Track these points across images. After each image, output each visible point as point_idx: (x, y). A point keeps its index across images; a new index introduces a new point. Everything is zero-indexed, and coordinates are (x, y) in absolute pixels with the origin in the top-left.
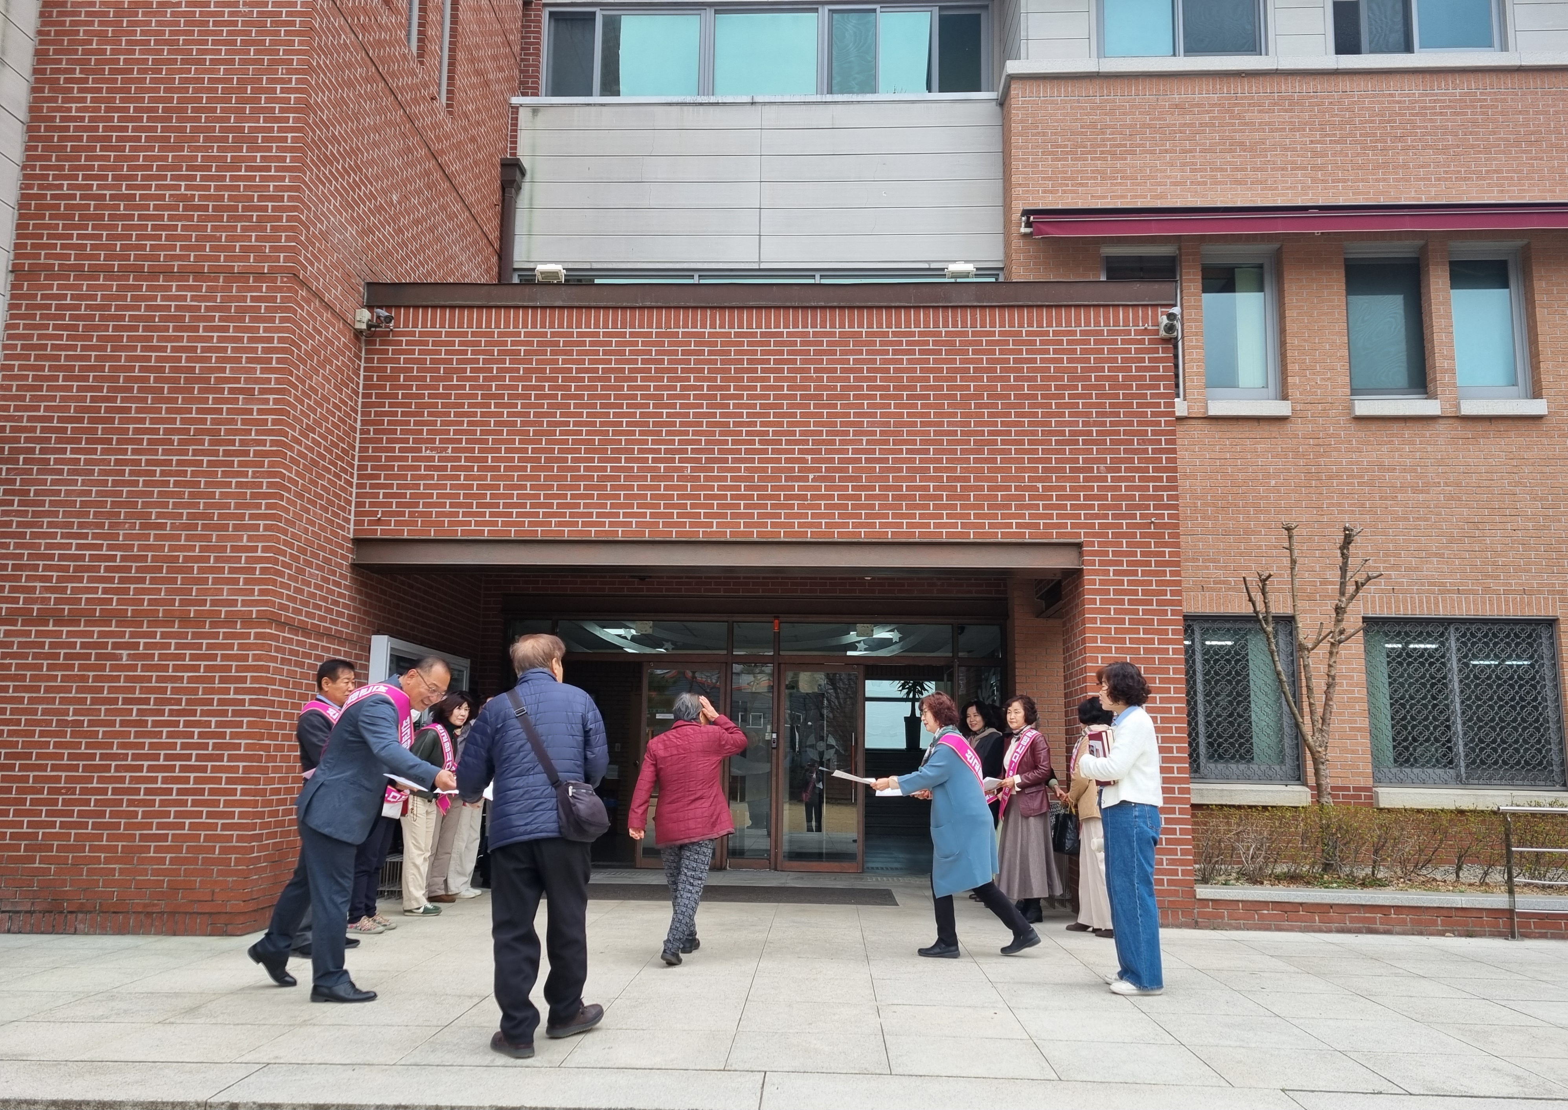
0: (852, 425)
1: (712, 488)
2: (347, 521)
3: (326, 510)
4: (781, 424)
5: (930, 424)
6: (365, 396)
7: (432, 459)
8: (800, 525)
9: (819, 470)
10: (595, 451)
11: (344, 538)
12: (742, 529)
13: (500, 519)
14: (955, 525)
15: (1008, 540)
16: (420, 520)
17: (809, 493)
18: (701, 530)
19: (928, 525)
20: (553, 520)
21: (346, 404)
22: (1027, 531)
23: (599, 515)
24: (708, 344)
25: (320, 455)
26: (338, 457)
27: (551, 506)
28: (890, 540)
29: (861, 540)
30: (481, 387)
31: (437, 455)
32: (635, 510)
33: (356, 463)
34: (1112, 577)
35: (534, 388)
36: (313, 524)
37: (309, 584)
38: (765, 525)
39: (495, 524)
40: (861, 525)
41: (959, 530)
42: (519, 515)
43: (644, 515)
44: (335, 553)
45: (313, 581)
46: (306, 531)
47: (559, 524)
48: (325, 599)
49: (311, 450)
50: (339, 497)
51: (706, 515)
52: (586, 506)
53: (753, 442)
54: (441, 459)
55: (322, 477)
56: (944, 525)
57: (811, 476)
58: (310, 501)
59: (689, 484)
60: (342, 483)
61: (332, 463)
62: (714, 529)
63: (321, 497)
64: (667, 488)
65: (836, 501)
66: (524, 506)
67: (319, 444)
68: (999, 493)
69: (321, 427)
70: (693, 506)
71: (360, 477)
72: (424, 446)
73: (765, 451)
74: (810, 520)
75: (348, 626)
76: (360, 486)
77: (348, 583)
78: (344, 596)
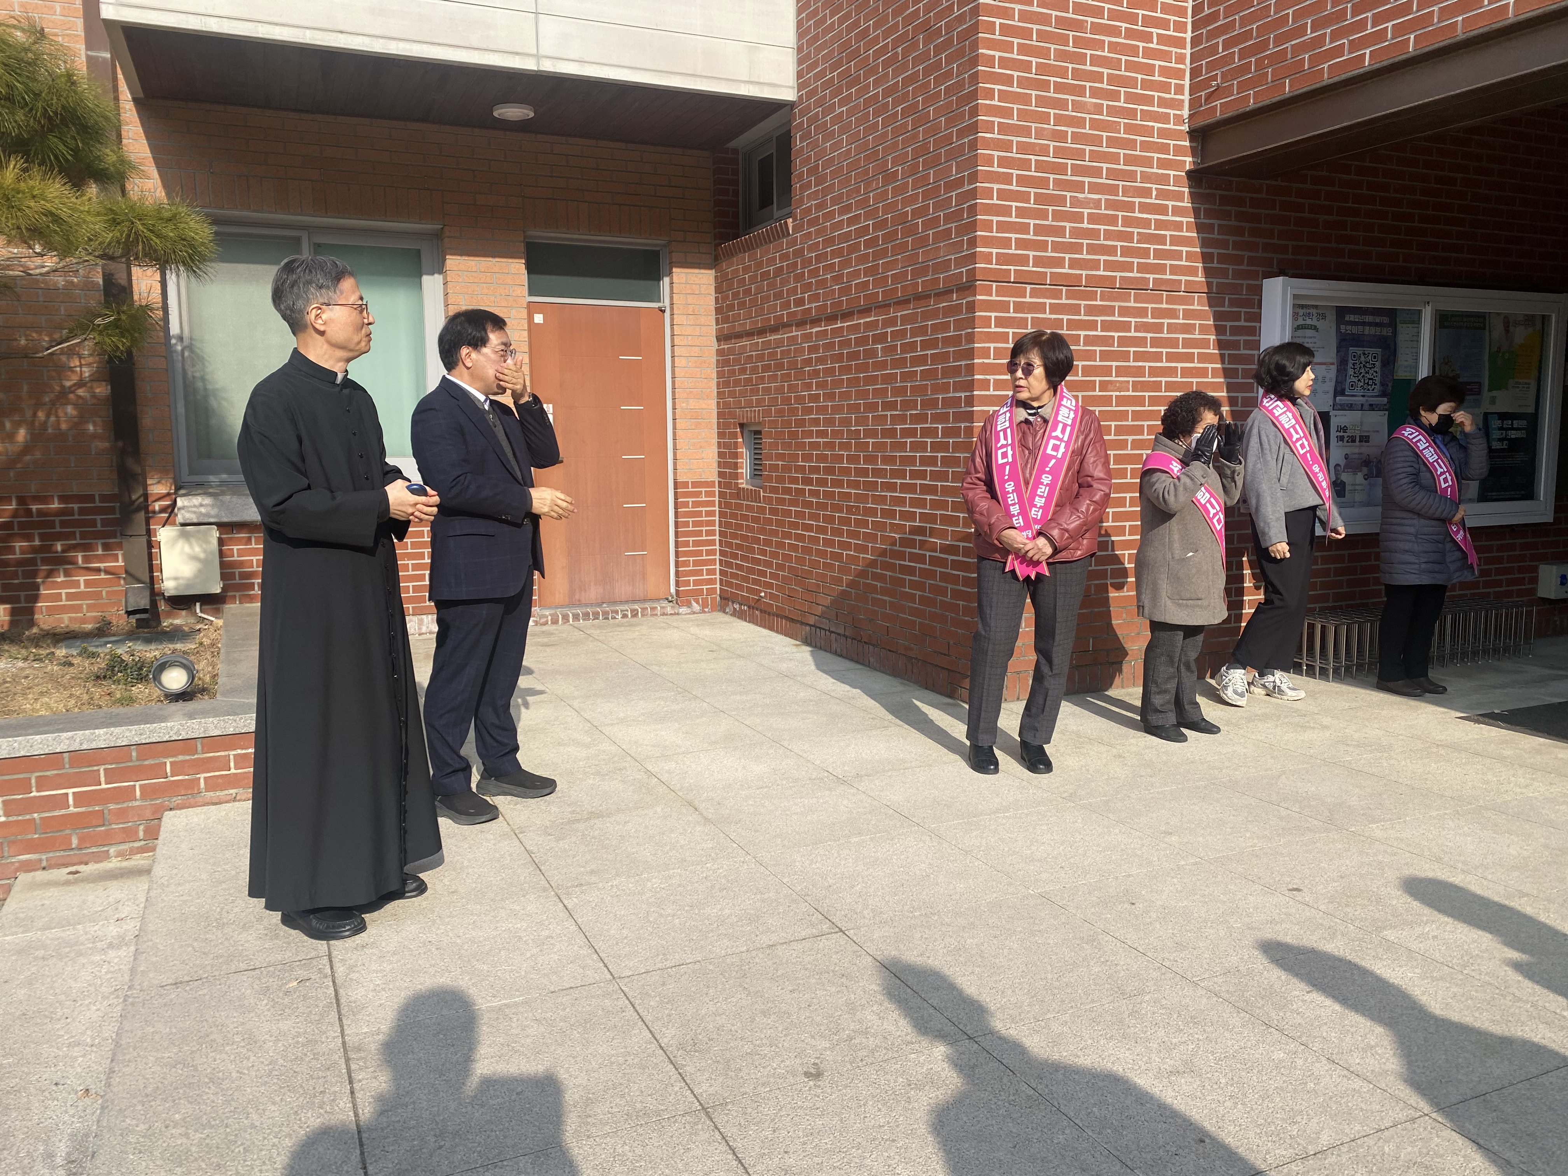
2: (1174, 104)
13: (1391, 25)
16: (1270, 69)
33: (1189, 4)
37: (1077, 218)
39: (1382, 35)
44: (1144, 163)
58: (1063, 87)
61: (1120, 16)
63: (1096, 77)
71: (1195, 26)
75: (1192, 271)
76: (1195, 41)
77: (1187, 204)
78: (1178, 226)
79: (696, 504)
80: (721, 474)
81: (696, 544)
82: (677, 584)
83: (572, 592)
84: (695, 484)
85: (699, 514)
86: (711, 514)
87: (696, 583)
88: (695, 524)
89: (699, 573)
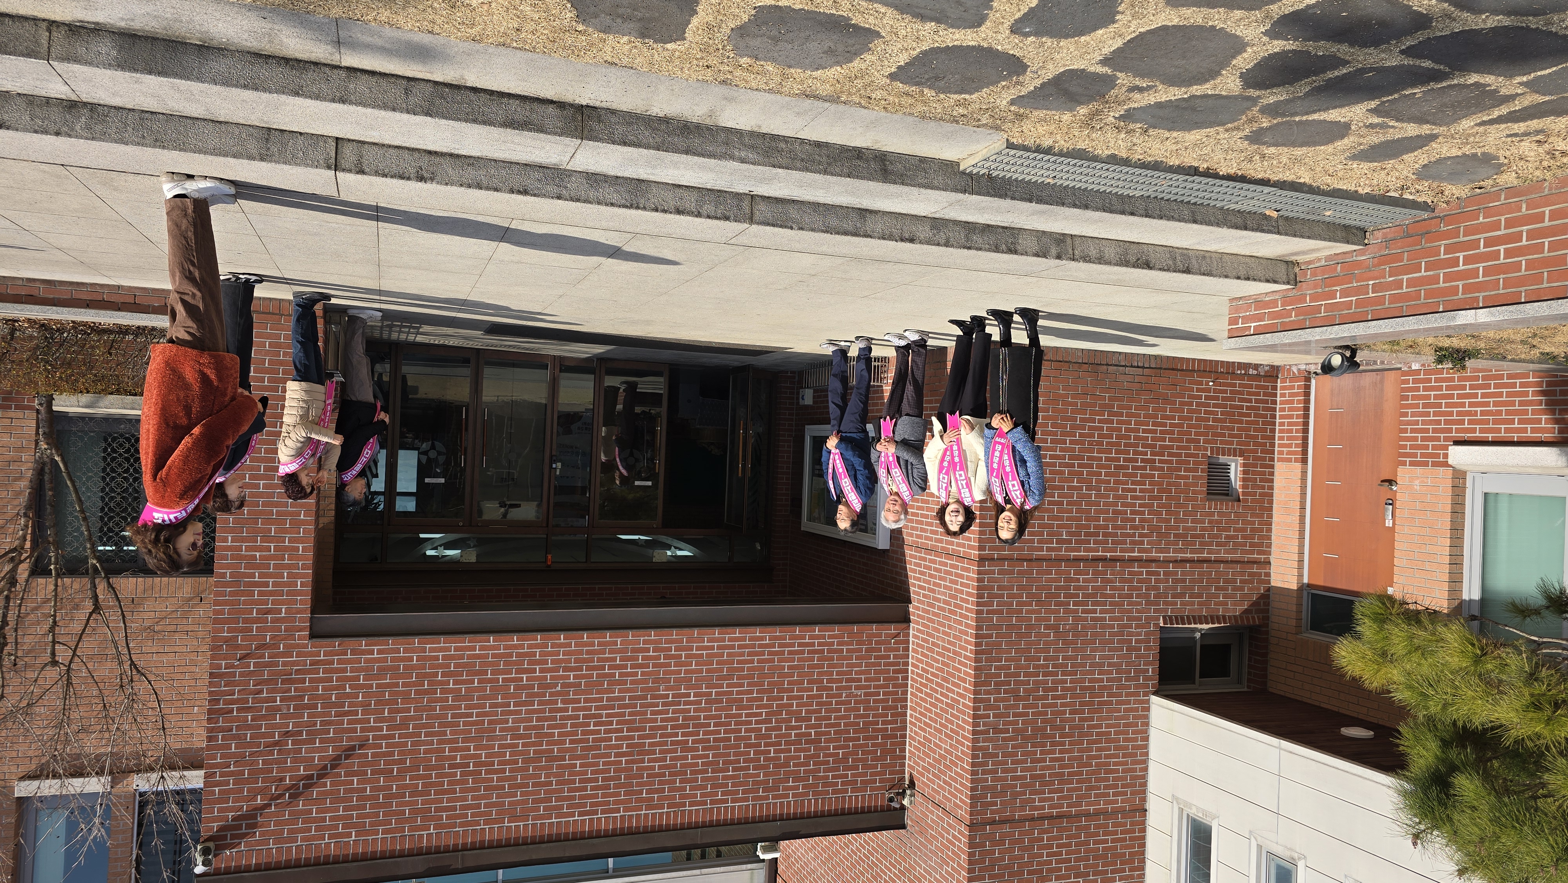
0: (520, 737)
1: (643, 674)
2: (915, 637)
3: (933, 644)
4: (583, 733)
5: (450, 741)
6: (905, 736)
7: (857, 688)
8: (570, 646)
9: (552, 694)
10: (735, 700)
11: (918, 623)
12: (619, 641)
13: (807, 641)
14: (431, 650)
15: (381, 639)
16: (864, 639)
17: (561, 673)
18: (653, 638)
19: (456, 649)
20: (766, 642)
21: (920, 728)
22: (363, 648)
23: (733, 647)
24: (642, 800)
25: (941, 686)
26: (926, 686)
27: (770, 653)
30: (823, 749)
31: (853, 691)
34: (284, 607)
35: (782, 751)
36: (944, 633)
38: (599, 645)
39: (810, 638)
40: (515, 647)
42: (793, 645)
43: (698, 649)
44: (924, 611)
45: (942, 589)
46: (950, 627)
47: (762, 638)
48: (931, 576)
49: (948, 689)
51: (647, 650)
52: (742, 655)
53: (608, 715)
54: (850, 689)
55: (938, 669)
56: (441, 650)
57: (559, 688)
58: (949, 650)
59: (662, 677)
61: (931, 681)
62: (642, 640)
63: (938, 653)
64: (679, 672)
65: (538, 667)
66: (790, 653)
67: (942, 694)
68: (388, 681)
69: (942, 709)
70: (658, 658)
71: (907, 671)
72: (863, 698)
73: (597, 708)
75: (911, 556)
76: (907, 664)
77: (912, 589)
78: (915, 578)
79: (1290, 446)
80: (1273, 467)
81: (1291, 417)
82: (1308, 387)
83: (1382, 381)
84: (1290, 460)
85: (1289, 438)
86: (1281, 438)
87: (1293, 387)
88: (1291, 431)
89: (1291, 395)
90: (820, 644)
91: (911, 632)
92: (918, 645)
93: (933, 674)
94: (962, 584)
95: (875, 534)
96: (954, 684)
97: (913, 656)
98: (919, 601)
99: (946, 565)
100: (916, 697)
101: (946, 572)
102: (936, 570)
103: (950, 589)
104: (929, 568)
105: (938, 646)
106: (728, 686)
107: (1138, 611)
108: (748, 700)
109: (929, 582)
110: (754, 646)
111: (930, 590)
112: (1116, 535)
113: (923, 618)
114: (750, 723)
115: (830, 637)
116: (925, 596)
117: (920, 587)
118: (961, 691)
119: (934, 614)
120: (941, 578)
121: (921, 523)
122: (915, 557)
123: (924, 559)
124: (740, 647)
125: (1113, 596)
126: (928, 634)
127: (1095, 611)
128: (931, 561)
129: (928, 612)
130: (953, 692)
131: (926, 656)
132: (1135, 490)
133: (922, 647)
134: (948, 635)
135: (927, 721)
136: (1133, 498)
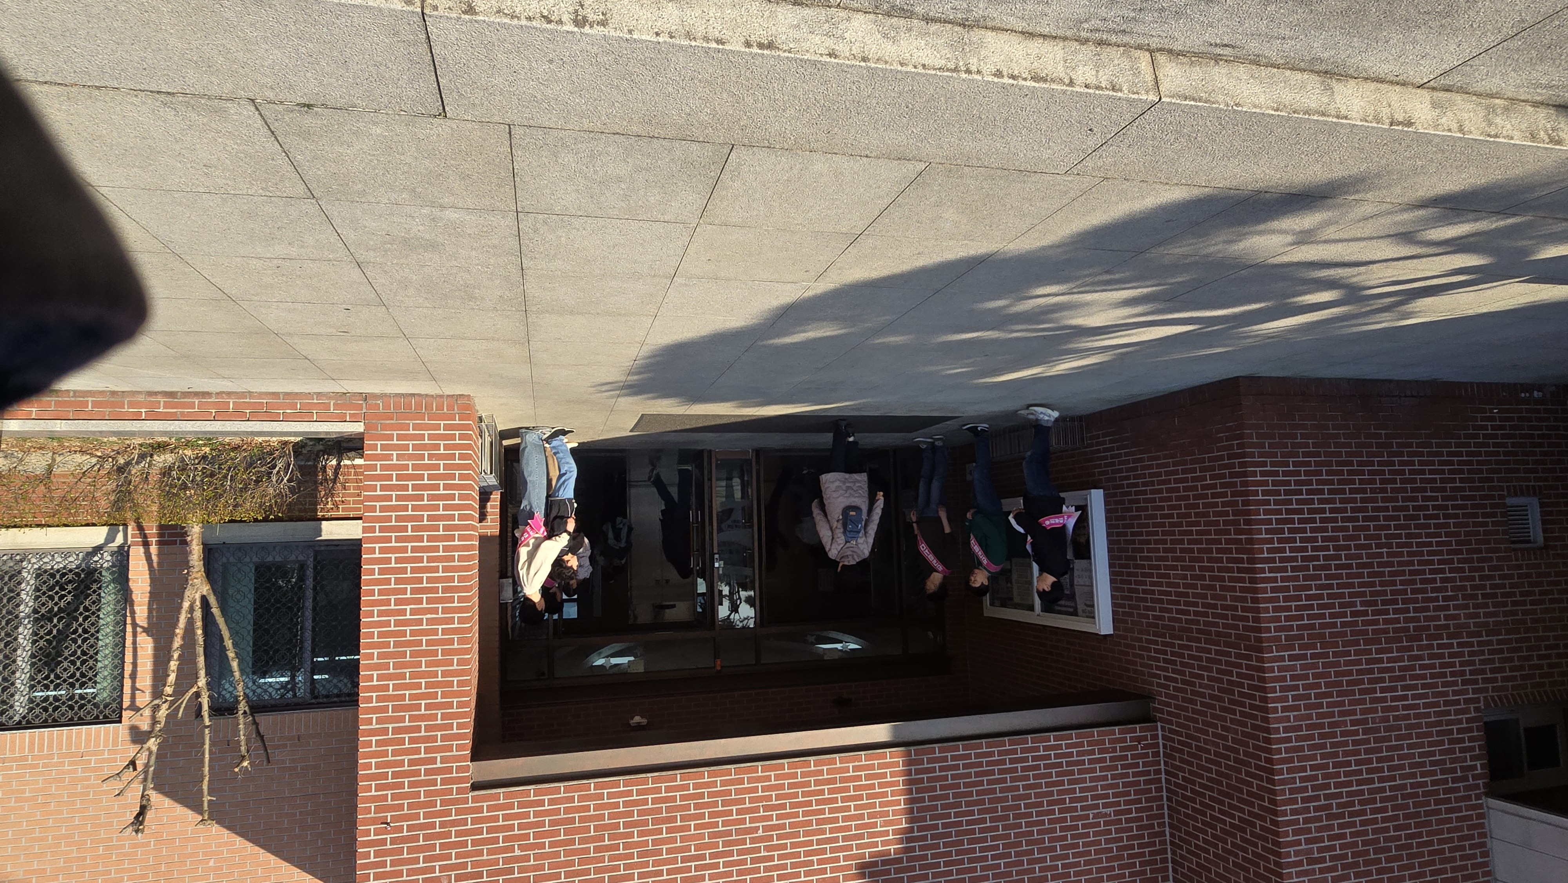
1: (857, 808)
2: (1164, 738)
3: (1198, 748)
7: (1105, 806)
8: (768, 779)
9: (753, 841)
11: (1165, 722)
12: (825, 768)
13: (1042, 753)
14: (610, 796)
15: (552, 785)
16: (1107, 746)
17: (762, 814)
18: (864, 763)
19: (639, 793)
20: (997, 758)
21: (1189, 851)
22: (532, 798)
23: (957, 767)
25: (1222, 803)
27: (1001, 772)
28: (678, 772)
29: (707, 769)
31: (1101, 810)
32: (925, 776)
33: (1164, 794)
34: (438, 756)
36: (1215, 735)
37: (1210, 679)
38: (803, 775)
39: (1046, 748)
40: (708, 786)
41: (605, 791)
42: (1026, 760)
44: (1177, 707)
45: (1206, 682)
46: (1224, 728)
47: (991, 754)
48: (1183, 664)
49: (1231, 806)
50: (1182, 760)
51: (859, 778)
54: (1096, 806)
55: (1209, 779)
56: (621, 795)
57: (760, 833)
59: (878, 809)
60: (1181, 774)
61: (1200, 795)
62: (851, 765)
63: (1210, 762)
65: (734, 808)
66: (1024, 769)
67: (1221, 812)
68: (562, 838)
69: (1224, 831)
70: (872, 786)
71: (1160, 780)
72: (1113, 817)
74: (760, 785)
76: (1159, 772)
77: (1154, 680)
78: (1159, 668)
90: (1057, 756)
91: (1160, 733)
92: (1173, 749)
93: (1202, 785)
94: (1239, 675)
95: (1094, 617)
96: (1240, 800)
97: (1166, 763)
98: (1167, 695)
99: (1209, 651)
100: (1179, 812)
101: (1209, 660)
102: (1191, 657)
103: (1220, 681)
104: (1182, 656)
105: (1208, 752)
106: (957, 815)
107: (1455, 693)
108: (981, 830)
109: (1183, 673)
110: (980, 764)
111: (1184, 682)
112: (1416, 601)
113: (1178, 716)
114: (985, 859)
115: (1068, 746)
116: (1176, 689)
117: (1166, 678)
118: (1256, 810)
119: (1195, 711)
120: (1200, 668)
121: (1161, 601)
122: (1156, 643)
123: (1172, 645)
124: (965, 766)
125: (1424, 677)
126: (1188, 736)
127: (1405, 698)
128: (1181, 647)
129: (1186, 709)
130: (1242, 811)
131: (1190, 764)
132: (1430, 544)
133: (1181, 751)
134: (1225, 738)
135: (1201, 844)
136: (1430, 553)
